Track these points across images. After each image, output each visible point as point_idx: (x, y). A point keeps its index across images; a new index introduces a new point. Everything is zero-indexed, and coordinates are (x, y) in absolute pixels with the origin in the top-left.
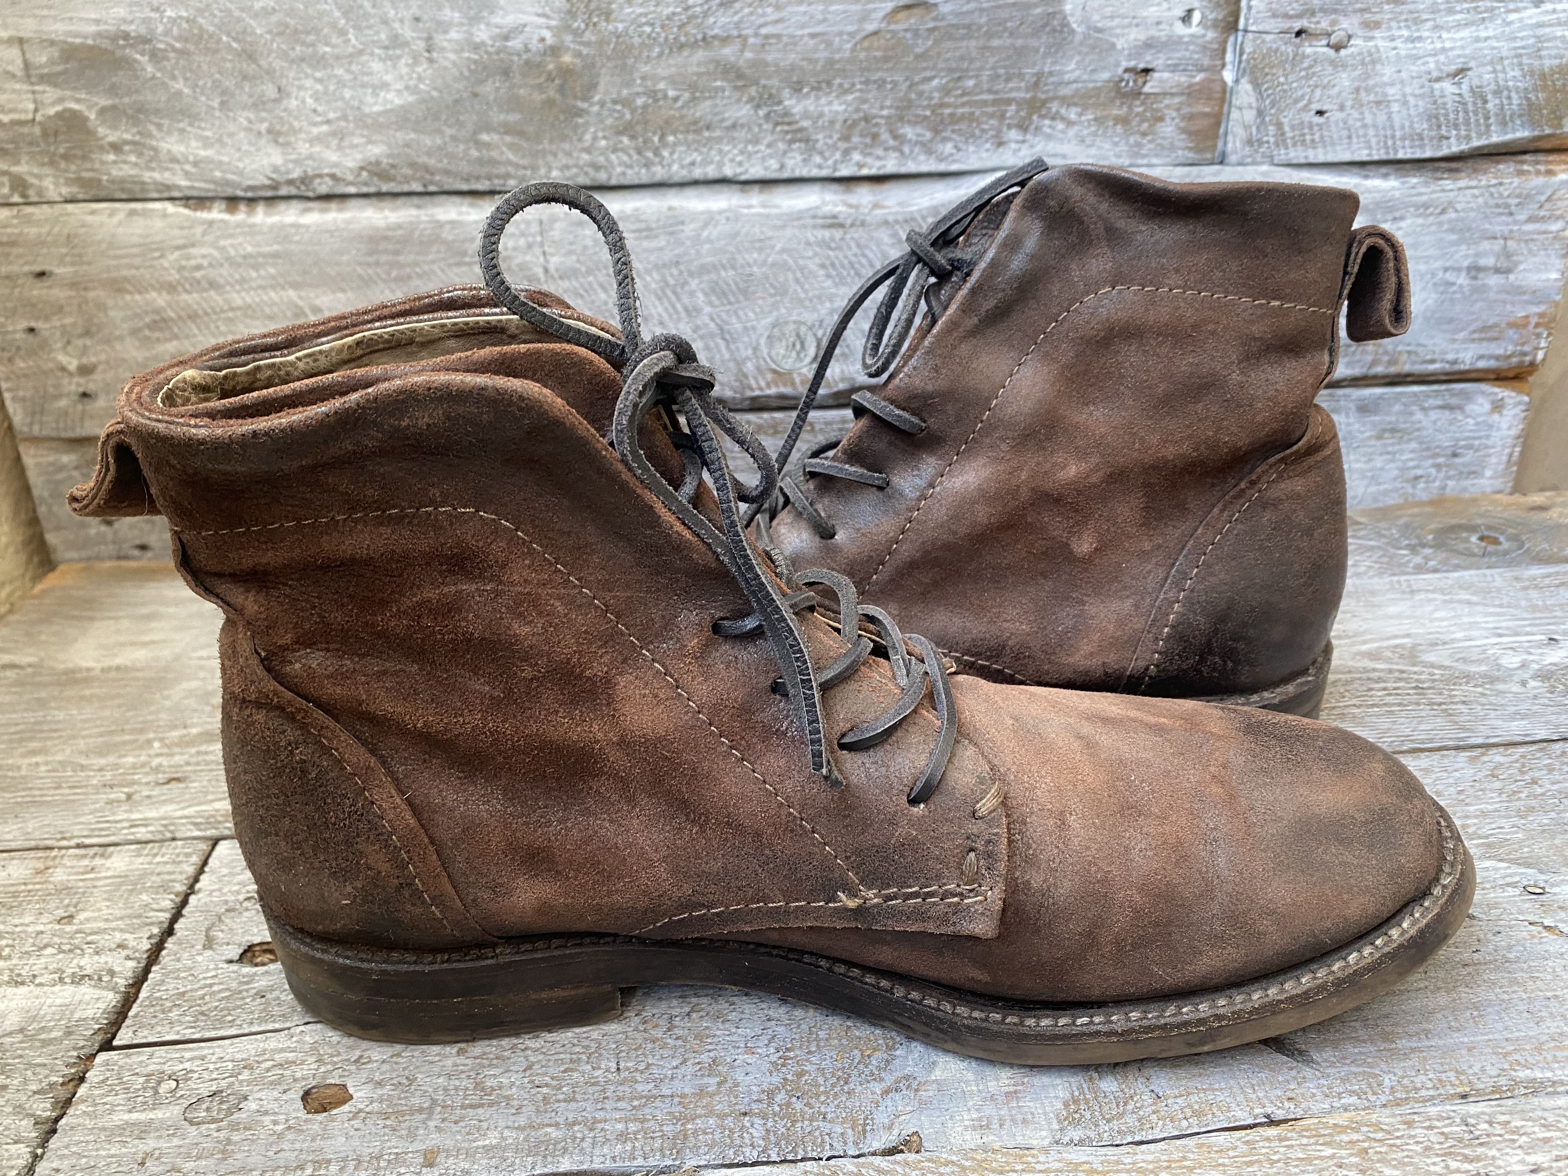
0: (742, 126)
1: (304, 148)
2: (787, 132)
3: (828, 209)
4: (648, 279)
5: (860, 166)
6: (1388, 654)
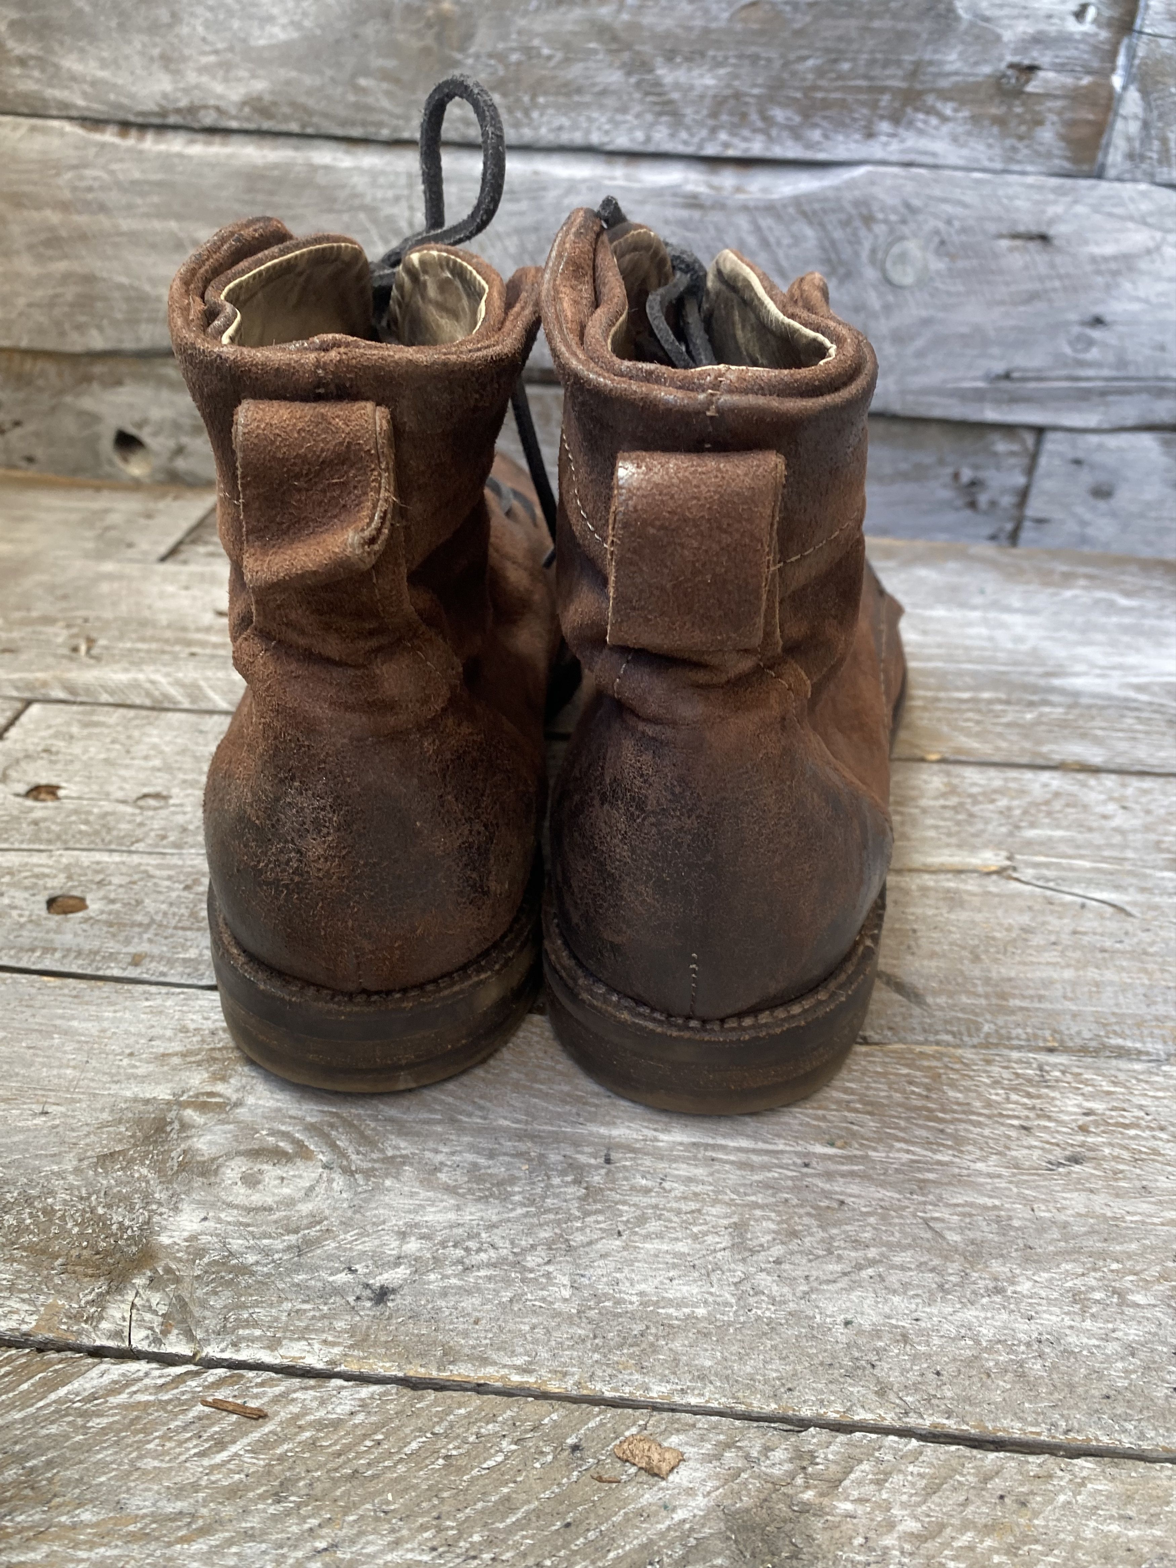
0: (614, 92)
1: (192, 77)
2: (655, 103)
3: (690, 188)
5: (726, 145)
6: (1155, 689)
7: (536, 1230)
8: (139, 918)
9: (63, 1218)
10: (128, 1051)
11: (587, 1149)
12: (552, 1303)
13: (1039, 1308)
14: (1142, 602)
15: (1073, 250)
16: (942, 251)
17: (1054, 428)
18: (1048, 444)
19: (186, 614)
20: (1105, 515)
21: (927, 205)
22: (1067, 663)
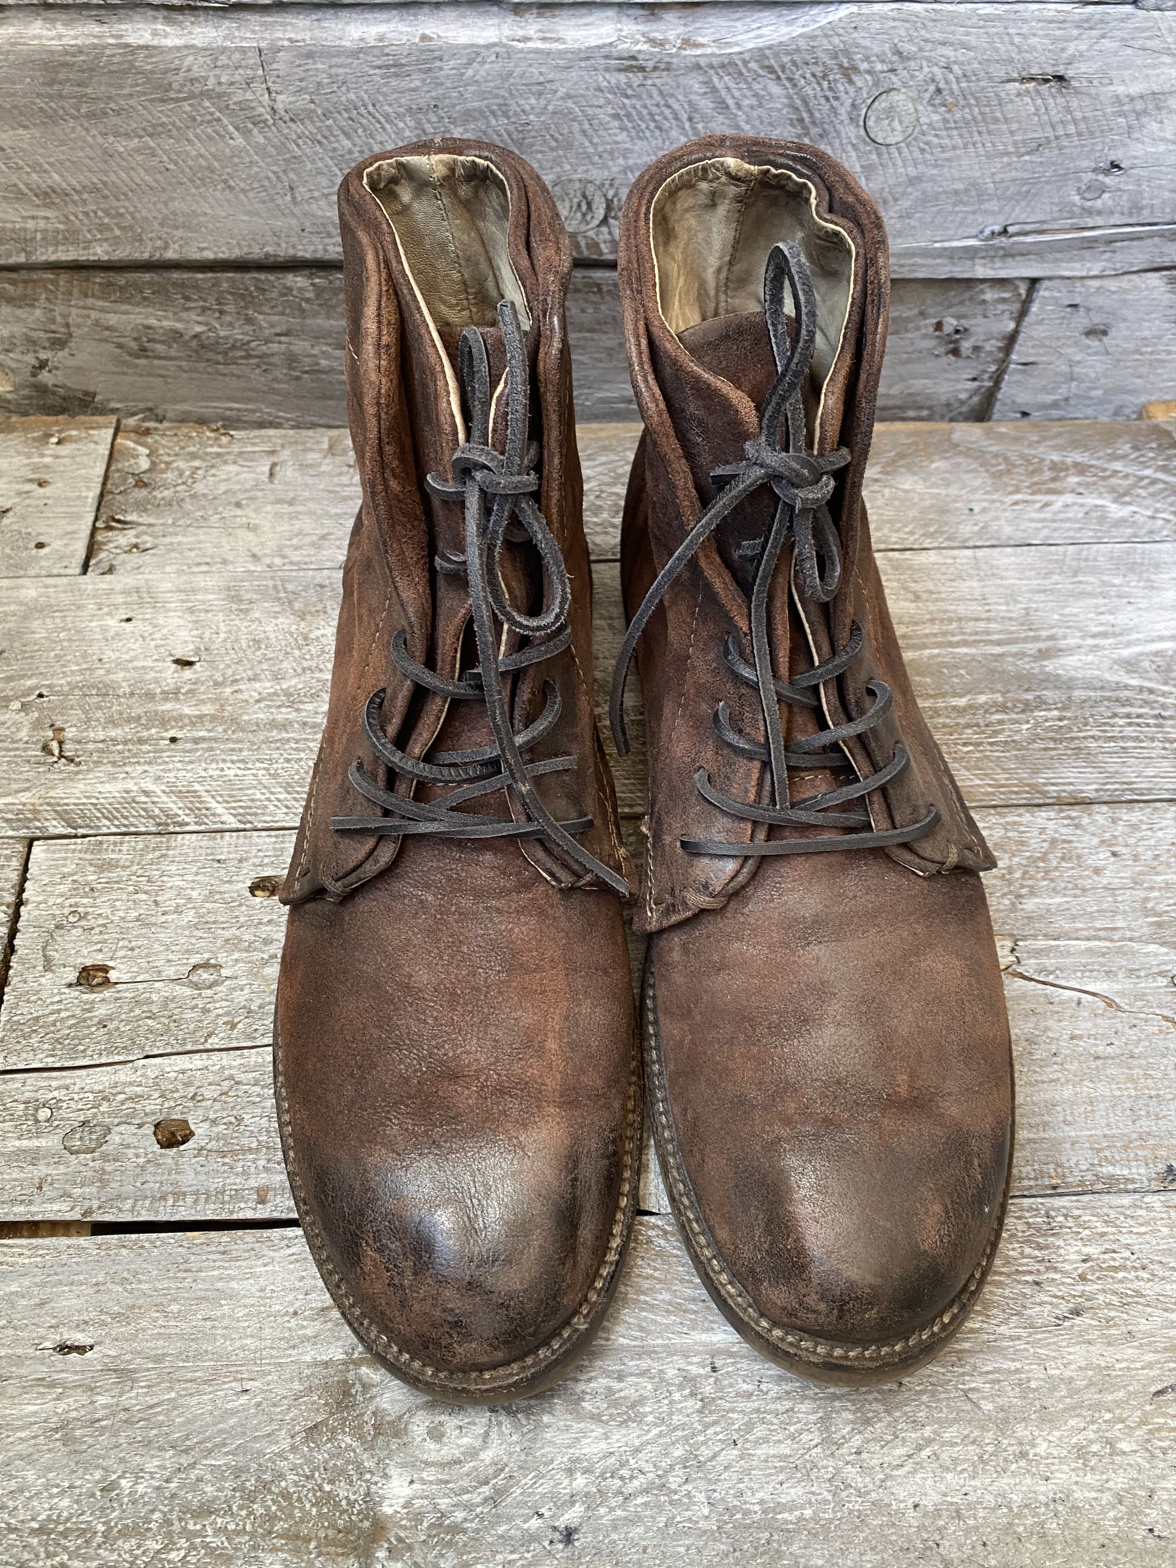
3: (625, 46)
6: (1146, 664)
7: (670, 1449)
8: (245, 1141)
9: (299, 1500)
10: (291, 1310)
11: (695, 1360)
12: (697, 1522)
13: (1053, 1468)
14: (1134, 508)
15: (1093, 91)
16: (937, 102)
17: (1050, 278)
18: (1042, 293)
19: (144, 668)
20: (1096, 354)
21: (921, 50)
22: (1060, 632)
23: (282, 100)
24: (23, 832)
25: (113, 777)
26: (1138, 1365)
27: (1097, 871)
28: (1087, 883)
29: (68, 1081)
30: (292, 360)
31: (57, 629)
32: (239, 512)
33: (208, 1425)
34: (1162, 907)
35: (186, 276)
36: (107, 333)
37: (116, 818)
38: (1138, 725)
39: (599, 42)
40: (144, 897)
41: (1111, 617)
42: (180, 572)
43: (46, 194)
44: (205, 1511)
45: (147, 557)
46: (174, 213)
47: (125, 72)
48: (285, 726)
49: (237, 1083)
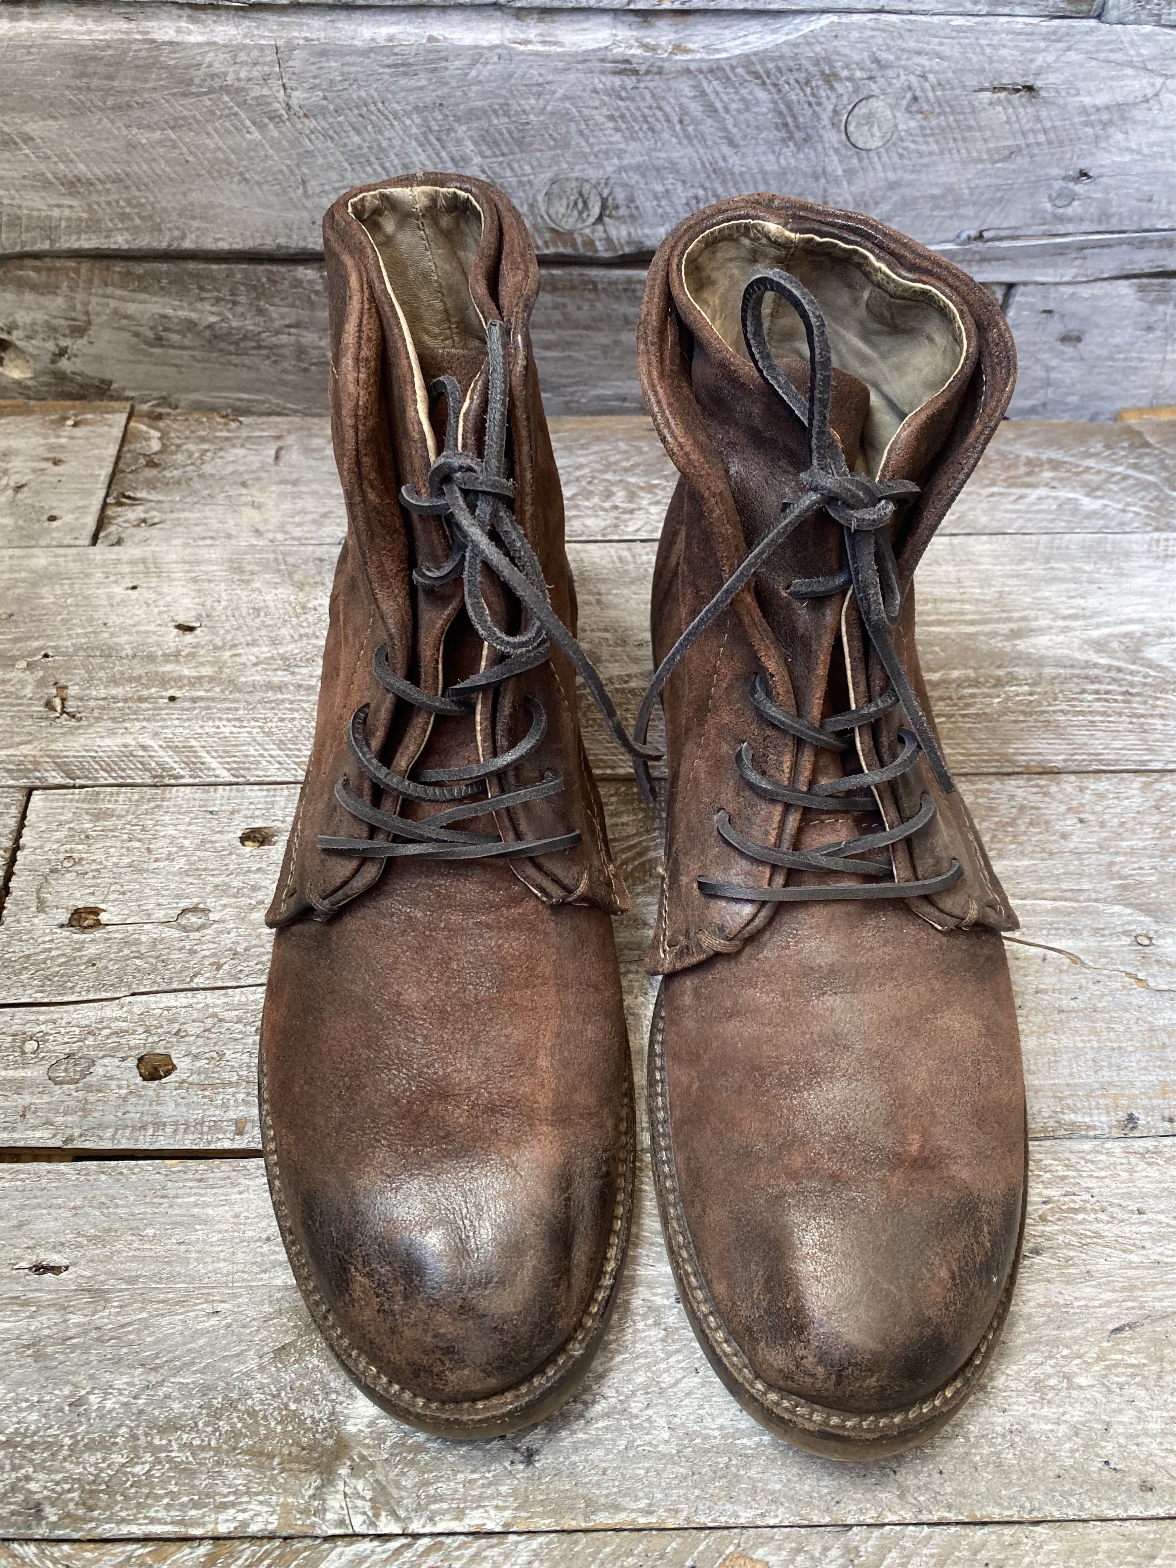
4: (408, 122)
6: (1115, 645)
7: (634, 1376)
8: (225, 1075)
9: (265, 1418)
10: (264, 1236)
11: (660, 1291)
12: (656, 1446)
14: (1105, 502)
15: (1061, 101)
16: (914, 108)
17: (1025, 284)
18: (1018, 298)
19: (147, 632)
20: (1071, 359)
21: (898, 58)
22: (1032, 614)
23: (297, 97)
24: (23, 782)
25: (112, 733)
26: (1096, 1303)
27: (1064, 836)
28: (1055, 847)
29: (56, 1016)
30: (301, 351)
31: (65, 595)
32: (244, 491)
33: (177, 1345)
34: (1127, 871)
35: (201, 266)
36: (125, 321)
37: (113, 770)
38: (1106, 700)
39: (596, 46)
40: (137, 844)
41: (1081, 602)
42: (185, 545)
43: (72, 184)
44: (171, 1426)
45: (154, 531)
46: (192, 204)
47: (149, 67)
48: (280, 688)
49: (220, 1020)
